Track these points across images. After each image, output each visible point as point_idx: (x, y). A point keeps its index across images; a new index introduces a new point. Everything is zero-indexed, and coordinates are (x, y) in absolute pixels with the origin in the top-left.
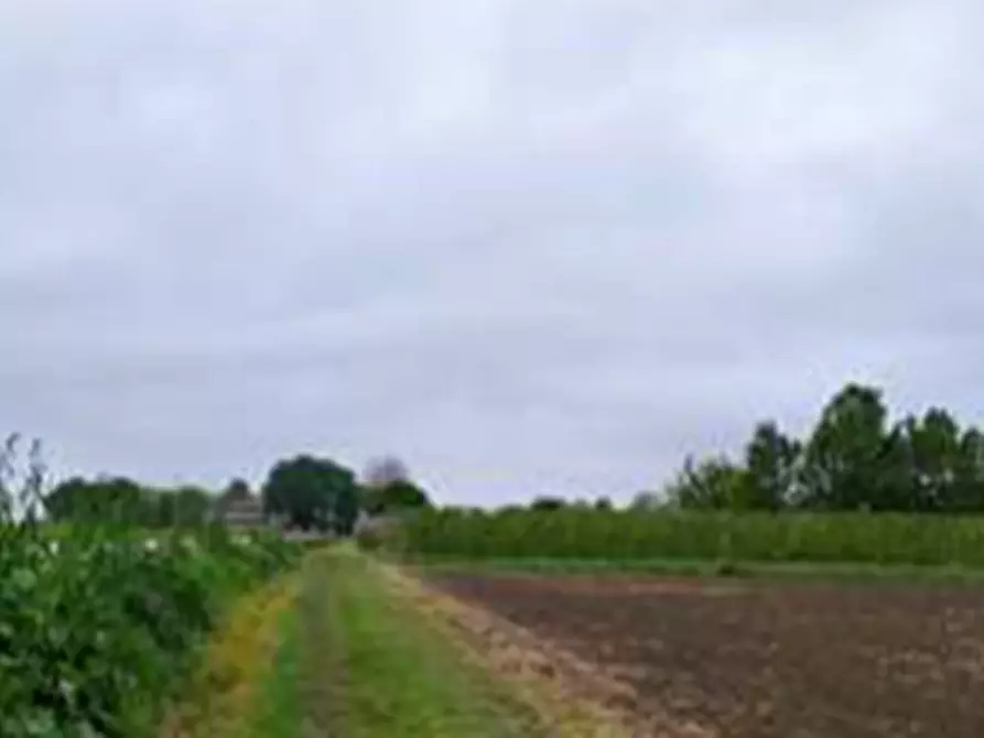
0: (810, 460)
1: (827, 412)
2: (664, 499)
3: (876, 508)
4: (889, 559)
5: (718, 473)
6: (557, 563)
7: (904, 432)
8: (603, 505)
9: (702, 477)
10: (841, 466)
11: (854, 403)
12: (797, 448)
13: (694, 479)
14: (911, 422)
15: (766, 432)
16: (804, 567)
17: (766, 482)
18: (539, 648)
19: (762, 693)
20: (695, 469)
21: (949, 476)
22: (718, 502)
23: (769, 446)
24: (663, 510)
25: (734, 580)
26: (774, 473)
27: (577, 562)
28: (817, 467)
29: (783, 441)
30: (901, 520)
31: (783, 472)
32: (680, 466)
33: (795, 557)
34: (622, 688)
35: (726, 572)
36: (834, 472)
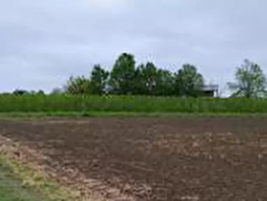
0: (112, 77)
1: (117, 61)
2: (63, 90)
3: (133, 94)
4: (138, 110)
5: (81, 82)
6: (24, 114)
7: (141, 69)
8: (41, 92)
9: (76, 83)
10: (122, 80)
11: (125, 59)
12: (108, 74)
13: (73, 83)
14: (142, 66)
15: (97, 68)
16: (111, 113)
17: (97, 85)
18: (14, 146)
19: (95, 157)
20: (74, 80)
21: (154, 84)
22: (82, 92)
23: (98, 73)
24: (63, 94)
25: (88, 118)
26: (100, 82)
27: (31, 113)
28: (114, 80)
29: (103, 71)
30: (140, 98)
31: (103, 82)
32: (68, 79)
33: (107, 110)
34: (45, 158)
35: (86, 115)
36: (119, 81)
